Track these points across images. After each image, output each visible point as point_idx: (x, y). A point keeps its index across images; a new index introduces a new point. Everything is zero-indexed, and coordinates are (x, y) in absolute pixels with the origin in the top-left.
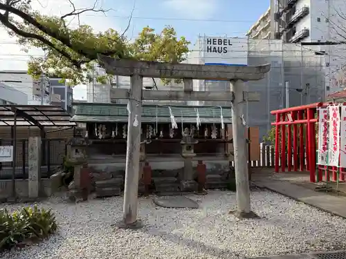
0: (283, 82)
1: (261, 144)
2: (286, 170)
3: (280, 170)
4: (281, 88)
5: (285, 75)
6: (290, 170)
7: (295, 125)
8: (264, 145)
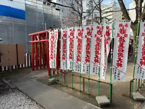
0: (44, 23)
1: (26, 54)
2: (39, 68)
3: (35, 68)
4: (42, 25)
5: (45, 20)
6: (41, 68)
7: (40, 42)
8: (28, 55)
